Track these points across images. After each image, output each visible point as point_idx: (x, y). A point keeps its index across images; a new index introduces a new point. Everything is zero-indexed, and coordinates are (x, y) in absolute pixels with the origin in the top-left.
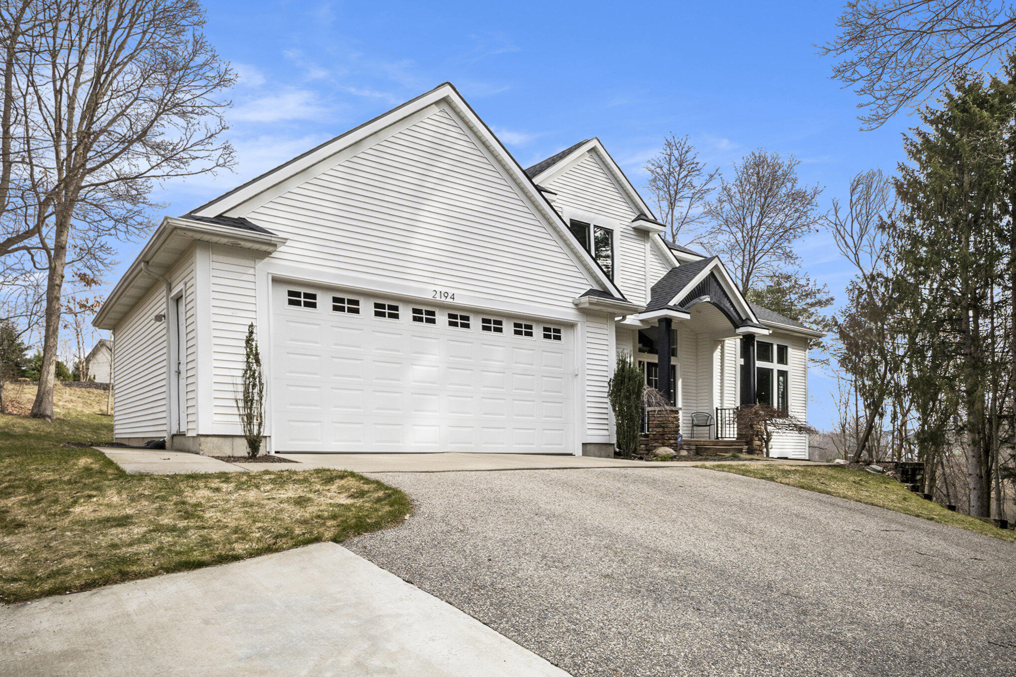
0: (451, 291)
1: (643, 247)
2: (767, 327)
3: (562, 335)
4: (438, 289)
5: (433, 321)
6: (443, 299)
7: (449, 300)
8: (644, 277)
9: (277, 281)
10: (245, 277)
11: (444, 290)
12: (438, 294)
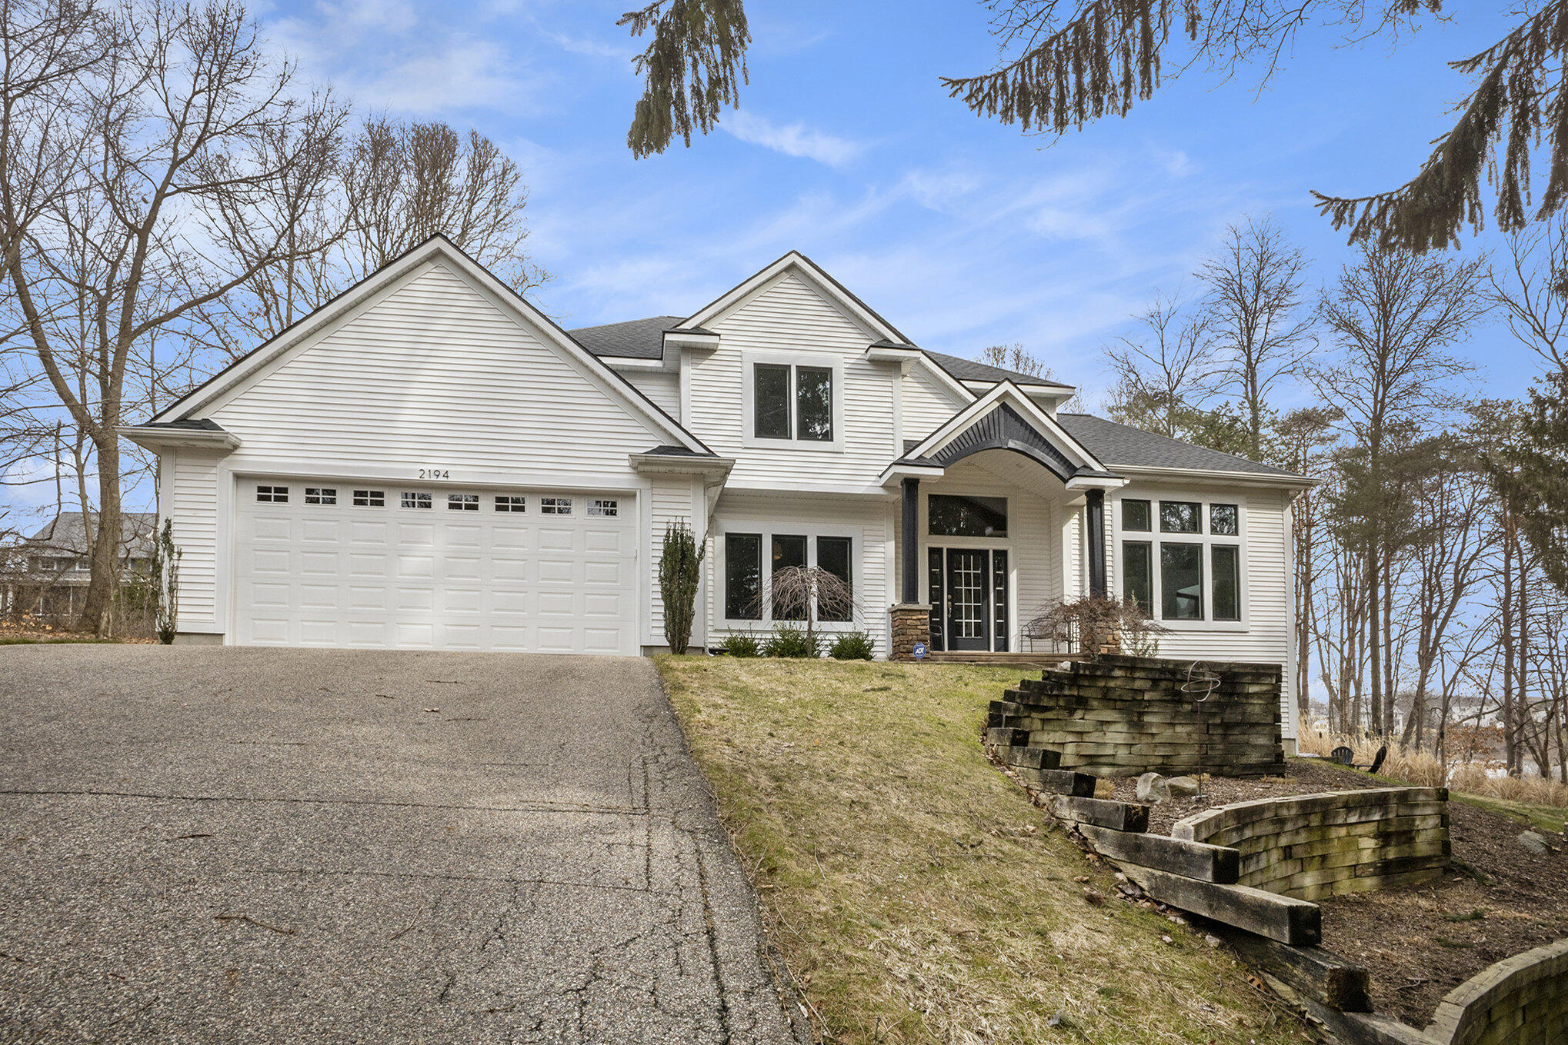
0: (443, 469)
1: (890, 384)
2: (1119, 475)
3: (619, 508)
4: (426, 467)
5: (428, 506)
6: (434, 478)
7: (441, 478)
8: (891, 426)
9: (239, 477)
10: (207, 477)
11: (433, 468)
12: (427, 473)
